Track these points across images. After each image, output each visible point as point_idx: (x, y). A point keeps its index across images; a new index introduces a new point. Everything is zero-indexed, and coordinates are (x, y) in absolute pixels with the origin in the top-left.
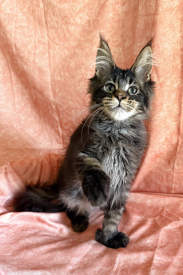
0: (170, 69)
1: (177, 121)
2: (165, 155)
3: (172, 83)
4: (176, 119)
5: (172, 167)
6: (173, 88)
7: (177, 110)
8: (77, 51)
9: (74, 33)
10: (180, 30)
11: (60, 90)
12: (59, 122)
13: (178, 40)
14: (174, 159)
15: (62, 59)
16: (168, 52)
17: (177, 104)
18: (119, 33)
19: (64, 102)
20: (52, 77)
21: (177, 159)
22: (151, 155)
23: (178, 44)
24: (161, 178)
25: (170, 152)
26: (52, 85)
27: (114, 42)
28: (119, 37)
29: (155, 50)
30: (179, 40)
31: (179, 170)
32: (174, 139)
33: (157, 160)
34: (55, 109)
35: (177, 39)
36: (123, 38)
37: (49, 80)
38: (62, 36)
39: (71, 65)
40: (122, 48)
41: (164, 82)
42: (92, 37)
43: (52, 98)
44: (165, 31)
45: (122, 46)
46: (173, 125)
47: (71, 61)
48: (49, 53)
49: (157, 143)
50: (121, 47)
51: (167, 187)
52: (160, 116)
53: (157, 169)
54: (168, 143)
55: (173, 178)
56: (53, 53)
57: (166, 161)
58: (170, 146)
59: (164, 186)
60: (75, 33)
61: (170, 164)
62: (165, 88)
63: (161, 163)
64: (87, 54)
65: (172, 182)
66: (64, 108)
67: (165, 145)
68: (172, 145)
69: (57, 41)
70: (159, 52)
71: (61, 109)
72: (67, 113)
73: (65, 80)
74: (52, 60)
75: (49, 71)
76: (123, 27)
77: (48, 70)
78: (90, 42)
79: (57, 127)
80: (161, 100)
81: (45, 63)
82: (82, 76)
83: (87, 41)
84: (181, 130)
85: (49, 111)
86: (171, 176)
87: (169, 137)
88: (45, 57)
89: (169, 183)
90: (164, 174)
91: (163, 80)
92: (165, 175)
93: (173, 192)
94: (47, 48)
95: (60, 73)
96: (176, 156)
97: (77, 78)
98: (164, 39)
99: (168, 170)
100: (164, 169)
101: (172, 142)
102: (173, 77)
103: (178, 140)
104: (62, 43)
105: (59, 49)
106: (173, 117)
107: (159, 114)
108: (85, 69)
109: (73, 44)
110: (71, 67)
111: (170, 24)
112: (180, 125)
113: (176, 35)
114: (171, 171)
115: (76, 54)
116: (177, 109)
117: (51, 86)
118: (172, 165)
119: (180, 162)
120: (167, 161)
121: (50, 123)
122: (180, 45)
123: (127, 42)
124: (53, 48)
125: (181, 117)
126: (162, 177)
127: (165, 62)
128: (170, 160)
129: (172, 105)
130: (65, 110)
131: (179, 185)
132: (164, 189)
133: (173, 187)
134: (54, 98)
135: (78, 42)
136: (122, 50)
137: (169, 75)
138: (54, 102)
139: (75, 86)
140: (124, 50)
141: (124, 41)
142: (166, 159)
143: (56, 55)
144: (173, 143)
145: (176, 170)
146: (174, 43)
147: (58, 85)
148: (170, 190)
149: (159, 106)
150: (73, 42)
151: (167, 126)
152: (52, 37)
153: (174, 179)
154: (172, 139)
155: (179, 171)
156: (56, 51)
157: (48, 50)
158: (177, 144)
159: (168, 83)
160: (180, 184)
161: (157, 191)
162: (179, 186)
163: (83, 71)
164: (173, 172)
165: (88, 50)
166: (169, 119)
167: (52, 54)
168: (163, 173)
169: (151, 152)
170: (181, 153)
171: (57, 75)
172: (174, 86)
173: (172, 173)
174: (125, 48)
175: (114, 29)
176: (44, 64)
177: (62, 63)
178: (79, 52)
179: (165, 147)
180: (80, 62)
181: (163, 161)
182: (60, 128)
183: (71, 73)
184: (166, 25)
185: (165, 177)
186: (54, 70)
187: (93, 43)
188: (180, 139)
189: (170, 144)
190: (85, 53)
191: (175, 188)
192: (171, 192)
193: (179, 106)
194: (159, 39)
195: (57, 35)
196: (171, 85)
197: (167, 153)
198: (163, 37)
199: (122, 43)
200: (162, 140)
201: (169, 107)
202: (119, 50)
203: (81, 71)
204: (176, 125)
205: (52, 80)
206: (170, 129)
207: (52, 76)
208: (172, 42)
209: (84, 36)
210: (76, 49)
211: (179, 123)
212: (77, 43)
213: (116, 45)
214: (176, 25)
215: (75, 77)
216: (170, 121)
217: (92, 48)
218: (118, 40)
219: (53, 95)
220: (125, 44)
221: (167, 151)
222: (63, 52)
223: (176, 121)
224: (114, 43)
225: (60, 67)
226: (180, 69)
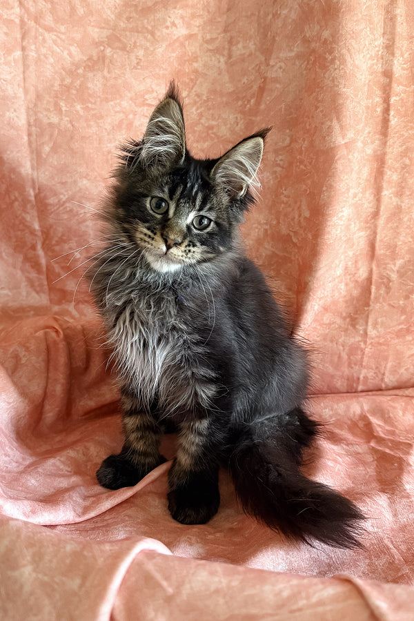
0: (363, 112)
1: (370, 228)
2: (342, 306)
3: (365, 144)
4: (368, 223)
5: (361, 332)
6: (367, 155)
7: (371, 205)
8: (108, 51)
9: (100, 7)
10: (382, 31)
11: (55, 149)
12: (39, 234)
13: (378, 51)
14: (367, 313)
15: (64, 69)
16: (362, 75)
17: (371, 191)
18: (219, 22)
19: (64, 181)
20: (31, 113)
21: (373, 312)
22: (319, 305)
23: (377, 61)
24: (336, 359)
25: (352, 299)
26: (29, 135)
27: (207, 42)
28: (219, 31)
29: (335, 69)
30: (380, 53)
31: (378, 337)
32: (361, 270)
33: (325, 318)
34: (33, 199)
35: (377, 49)
36: (228, 34)
37: (22, 121)
38: (65, 11)
39: (90, 85)
40: (225, 58)
41: (353, 141)
42: (152, 23)
43: (26, 168)
44: (357, 28)
45: (226, 52)
46: (360, 237)
47: (90, 75)
48: (23, 49)
49: (330, 279)
50: (223, 55)
51: (348, 379)
52: (343, 216)
53: (325, 339)
54: (349, 277)
55: (362, 358)
56: (37, 51)
57: (344, 319)
58: (352, 285)
59: (342, 377)
60: (103, 8)
61: (357, 327)
62: (356, 155)
63: (333, 325)
64: (138, 63)
65: (362, 365)
66: (62, 196)
67: (343, 284)
68: (357, 281)
69: (49, 20)
70: (345, 72)
71: (52, 200)
72: (71, 211)
73: (71, 122)
74: (32, 68)
75: (23, 98)
76: (229, 10)
77: (21, 93)
78: (146, 35)
79: (33, 248)
80: (347, 181)
81: (12, 75)
82: (121, 115)
83: (138, 32)
84: (377, 248)
85: (12, 203)
86: (359, 352)
87: (352, 264)
88: (11, 58)
89: (352, 368)
90: (344, 349)
91: (353, 136)
92: (346, 350)
93: (360, 388)
94: (19, 36)
95: (56, 105)
96: (371, 308)
97: (109, 120)
98: (355, 46)
99: (352, 340)
100: (343, 338)
101: (356, 275)
102: (367, 131)
103: (371, 272)
104: (63, 29)
105: (55, 42)
106: (361, 219)
107: (342, 212)
108: (131, 99)
109: (95, 33)
110: (90, 92)
111: (366, 15)
112: (375, 237)
113: (375, 40)
114: (359, 341)
115: (107, 61)
116: (369, 203)
117: (26, 138)
118: (361, 328)
119: (379, 320)
120: (348, 320)
121: (10, 237)
122: (382, 64)
123: (240, 46)
124: (36, 38)
125: (378, 218)
126: (340, 357)
127: (356, 96)
128: (356, 316)
129: (362, 193)
130: (64, 202)
131: (373, 371)
132: (339, 384)
133: (361, 377)
134: (33, 168)
135: (111, 31)
136: (226, 63)
137: (362, 125)
138: (33, 181)
139: (100, 141)
140: (230, 63)
141: (230, 42)
142: (344, 314)
143: (47, 58)
144: (359, 277)
145: (372, 339)
146: (371, 58)
147: (51, 136)
148: (355, 385)
149: (344, 193)
150: (96, 30)
151: (350, 239)
152: (32, 9)
153: (365, 359)
154: (358, 269)
155: (377, 340)
156: (44, 47)
157: (19, 40)
158: (369, 280)
159: (360, 144)
160: (377, 368)
161: (325, 389)
162: (375, 373)
163: (125, 104)
164: (365, 342)
165: (141, 53)
166: (355, 223)
167: (32, 54)
168: (341, 348)
169: (320, 299)
170: (381, 300)
171: (48, 110)
172: (367, 150)
173: (362, 345)
174: (234, 59)
175: (209, 12)
176: (8, 77)
177: (63, 80)
178: (115, 56)
179: (343, 287)
180: (120, 81)
181: (339, 321)
182: (40, 252)
183: (90, 105)
184: (360, 15)
185: (345, 356)
186: (39, 97)
187: (156, 37)
188: (374, 268)
189: (352, 279)
190: (133, 58)
191: (366, 378)
192: (356, 389)
193: (375, 196)
194: (345, 44)
195: (49, 6)
196: (363, 148)
197: (346, 302)
198: (353, 42)
199: (227, 47)
200: (339, 272)
201: (355, 197)
202: (216, 63)
203: (120, 104)
204: (367, 236)
205: (32, 121)
206: (354, 247)
207: (32, 110)
208: (369, 56)
209: (131, 18)
210: (105, 47)
211: (375, 233)
212: (106, 33)
213: (210, 50)
214: (376, 20)
215: (101, 117)
216: (356, 229)
217: (155, 49)
218: (217, 38)
219: (31, 161)
220: (234, 48)
221: (345, 296)
222: (66, 52)
223: (366, 227)
224: (206, 45)
225: (57, 88)
226: (381, 115)
